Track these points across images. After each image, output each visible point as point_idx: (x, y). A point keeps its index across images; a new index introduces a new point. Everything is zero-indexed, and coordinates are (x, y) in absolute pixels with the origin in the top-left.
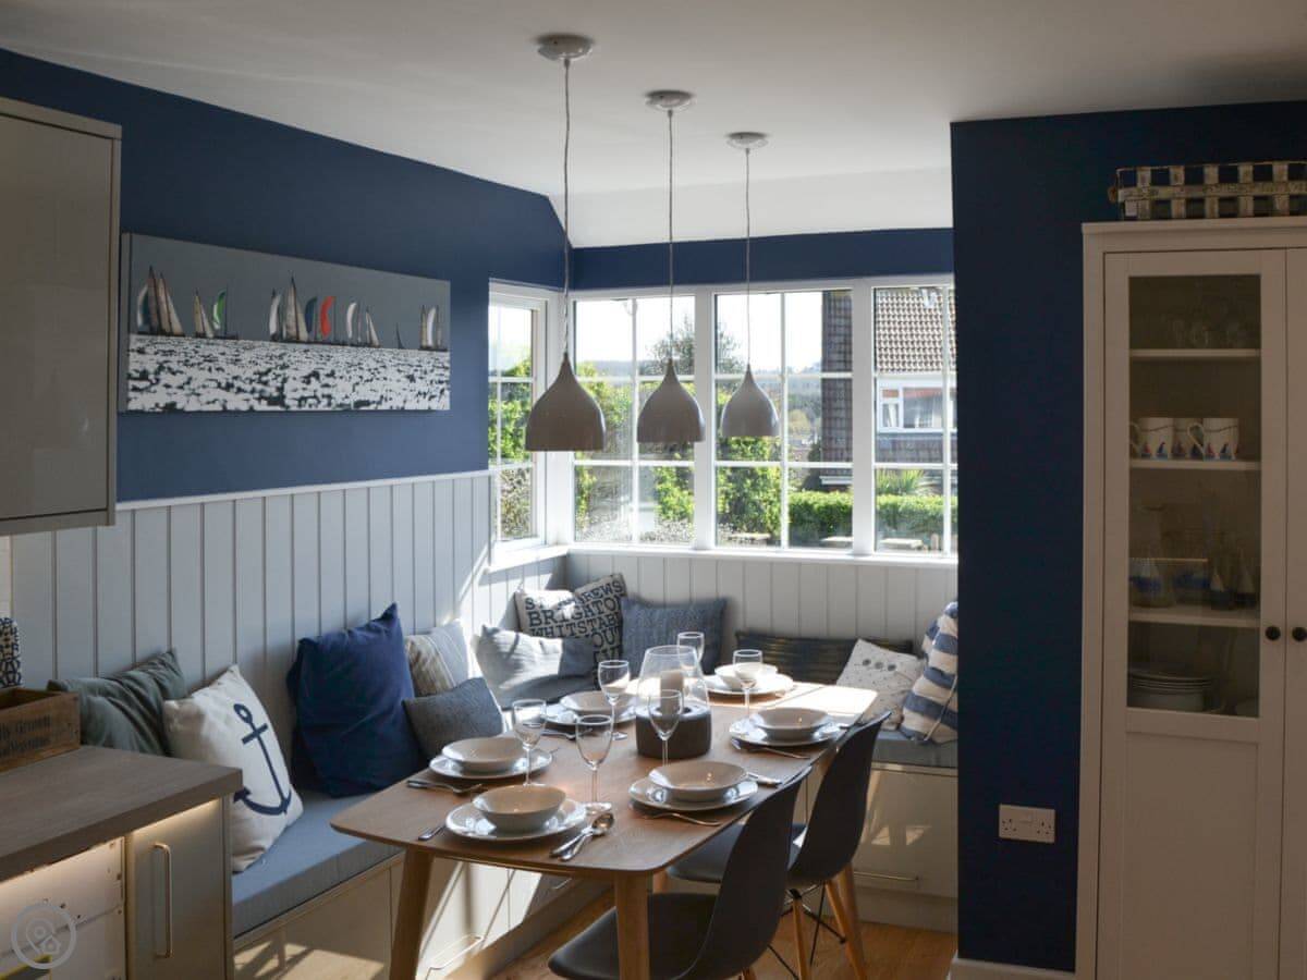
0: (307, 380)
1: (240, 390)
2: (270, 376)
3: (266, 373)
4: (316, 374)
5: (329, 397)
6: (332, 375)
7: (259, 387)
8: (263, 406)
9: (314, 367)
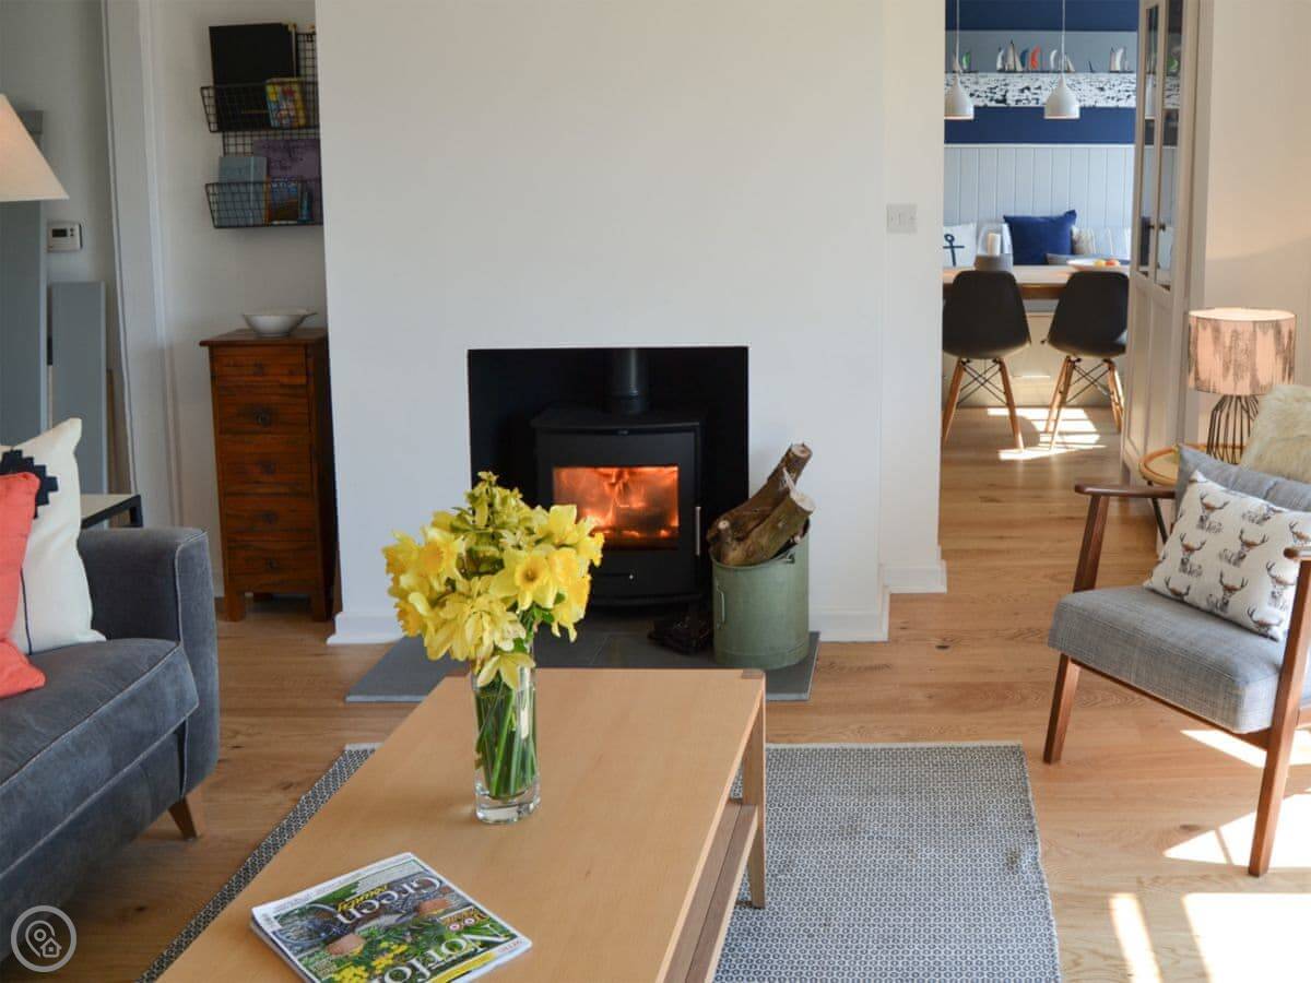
0: (1022, 91)
1: (978, 96)
2: (997, 90)
3: (995, 88)
4: (1028, 88)
5: (1037, 100)
6: (1039, 88)
7: (989, 95)
8: (993, 104)
9: (1026, 85)
